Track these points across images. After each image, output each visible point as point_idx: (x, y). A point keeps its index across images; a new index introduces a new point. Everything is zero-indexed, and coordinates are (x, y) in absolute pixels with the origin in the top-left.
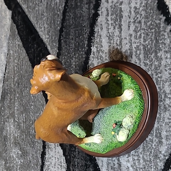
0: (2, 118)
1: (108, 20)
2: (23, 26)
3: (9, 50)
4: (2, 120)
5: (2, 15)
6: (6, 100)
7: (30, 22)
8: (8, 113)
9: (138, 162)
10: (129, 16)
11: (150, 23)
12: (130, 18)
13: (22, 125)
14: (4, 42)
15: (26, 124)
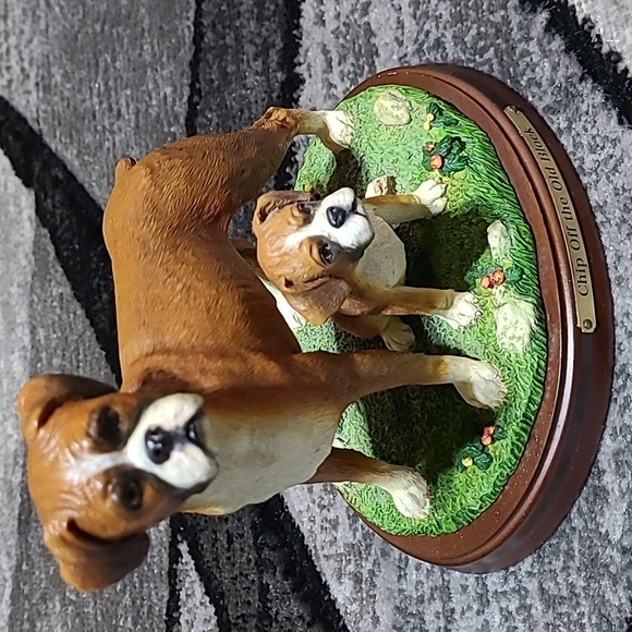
0: (24, 605)
1: (331, 85)
2: (71, 223)
3: (33, 331)
4: (25, 617)
5: (9, 216)
6: (34, 524)
7: (93, 201)
8: (41, 580)
9: (524, 621)
10: (397, 39)
11: (473, 32)
12: (401, 44)
13: (90, 610)
14: (17, 308)
15: (102, 599)
